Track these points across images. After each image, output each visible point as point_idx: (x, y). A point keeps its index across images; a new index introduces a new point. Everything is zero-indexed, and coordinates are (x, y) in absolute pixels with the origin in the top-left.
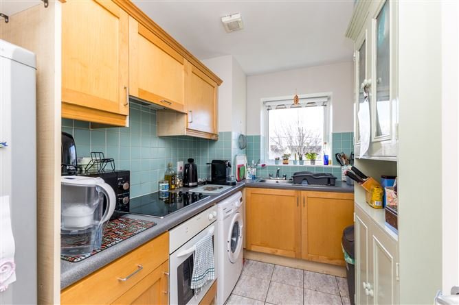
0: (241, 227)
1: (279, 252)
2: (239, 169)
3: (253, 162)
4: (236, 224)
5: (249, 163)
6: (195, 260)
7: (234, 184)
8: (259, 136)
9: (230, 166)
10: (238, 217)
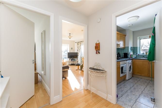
0: (132, 67)
1: (143, 75)
2: (131, 55)
3: (135, 54)
4: (130, 66)
5: (134, 54)
6: (123, 68)
7: (129, 58)
8: (137, 47)
9: (128, 54)
10: (131, 65)
